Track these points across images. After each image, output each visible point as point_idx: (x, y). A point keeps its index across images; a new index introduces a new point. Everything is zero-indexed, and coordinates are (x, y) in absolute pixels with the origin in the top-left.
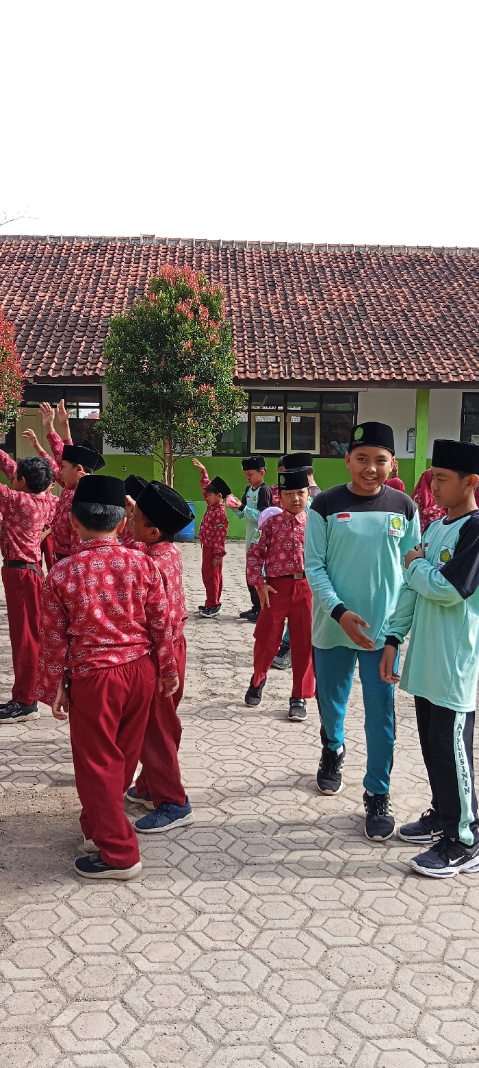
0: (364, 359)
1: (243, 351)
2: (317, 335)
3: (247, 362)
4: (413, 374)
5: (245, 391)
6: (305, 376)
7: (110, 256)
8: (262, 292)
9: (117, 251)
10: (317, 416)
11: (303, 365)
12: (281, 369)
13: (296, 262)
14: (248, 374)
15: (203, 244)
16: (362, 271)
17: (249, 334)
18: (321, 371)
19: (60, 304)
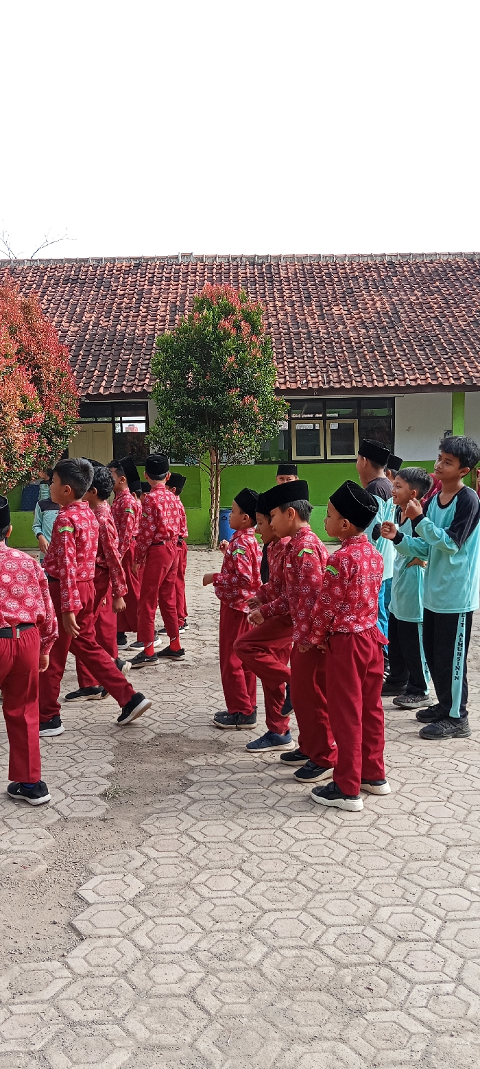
0: (400, 365)
1: (283, 363)
2: (353, 343)
3: (287, 372)
4: (448, 379)
5: (287, 400)
6: (343, 384)
7: (150, 275)
8: (298, 304)
9: (156, 270)
10: (356, 423)
11: (341, 373)
12: (320, 378)
13: (330, 273)
14: (288, 385)
15: (239, 259)
16: (395, 279)
17: (287, 346)
18: (358, 379)
19: (106, 324)
